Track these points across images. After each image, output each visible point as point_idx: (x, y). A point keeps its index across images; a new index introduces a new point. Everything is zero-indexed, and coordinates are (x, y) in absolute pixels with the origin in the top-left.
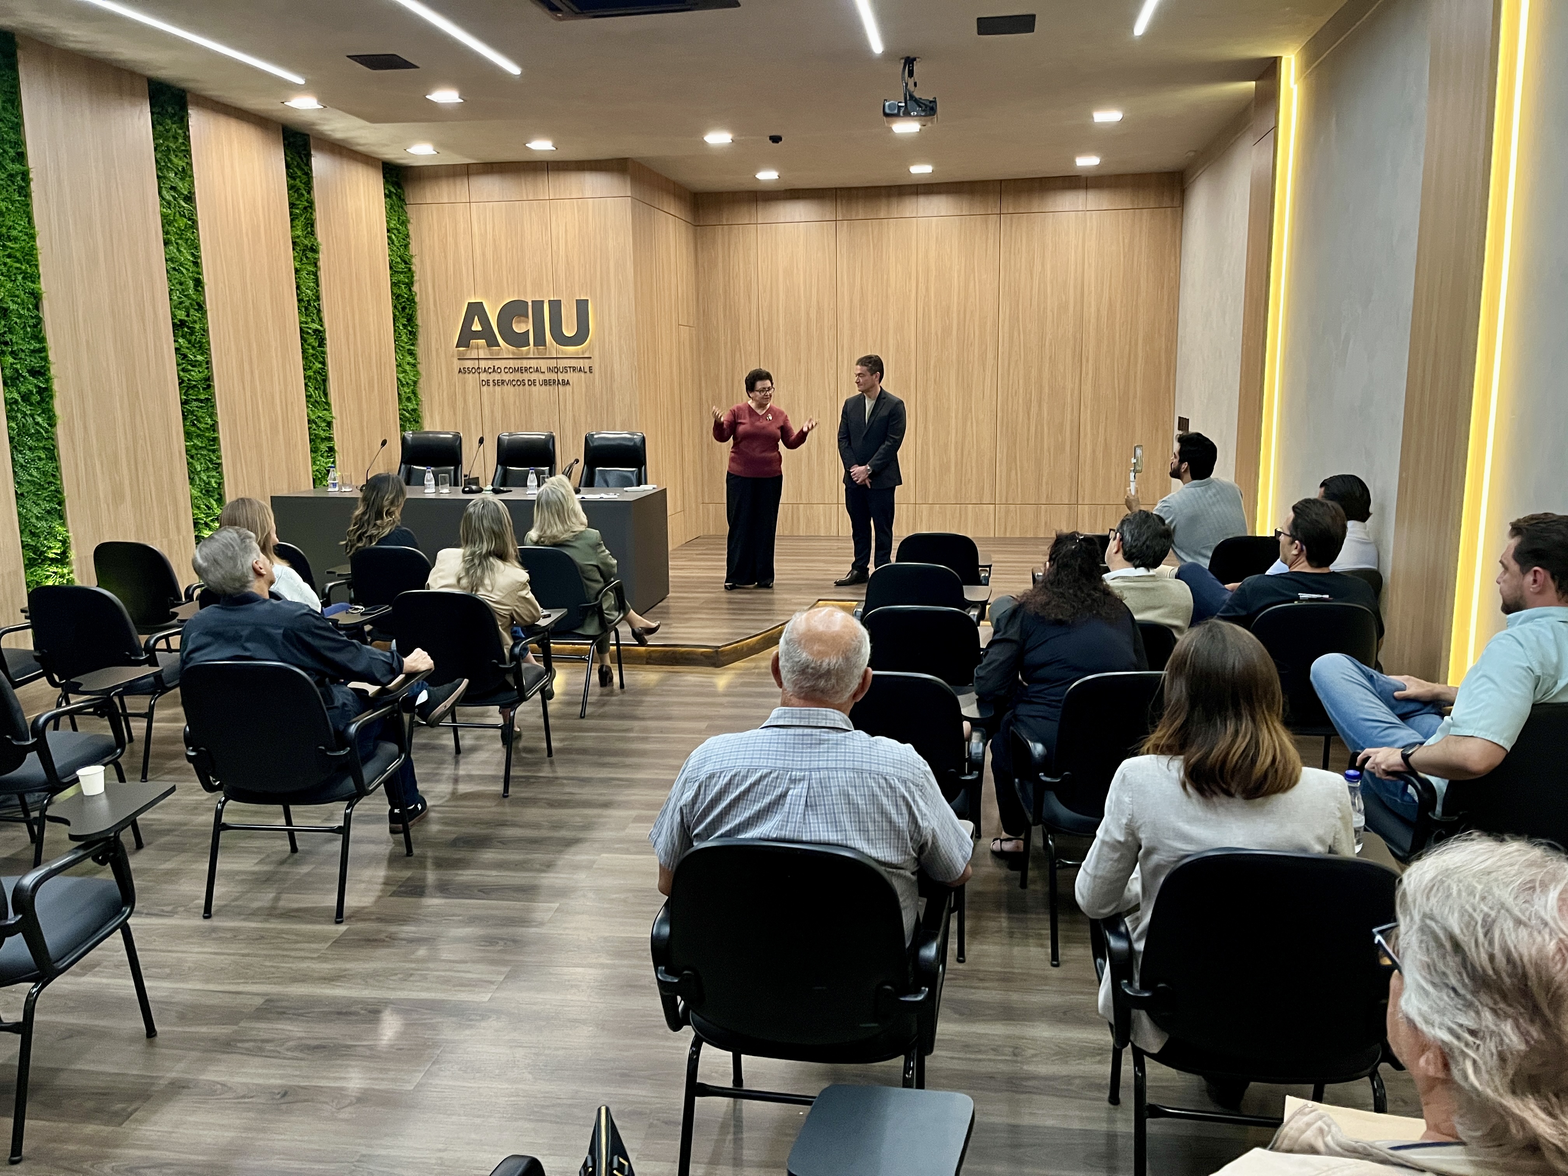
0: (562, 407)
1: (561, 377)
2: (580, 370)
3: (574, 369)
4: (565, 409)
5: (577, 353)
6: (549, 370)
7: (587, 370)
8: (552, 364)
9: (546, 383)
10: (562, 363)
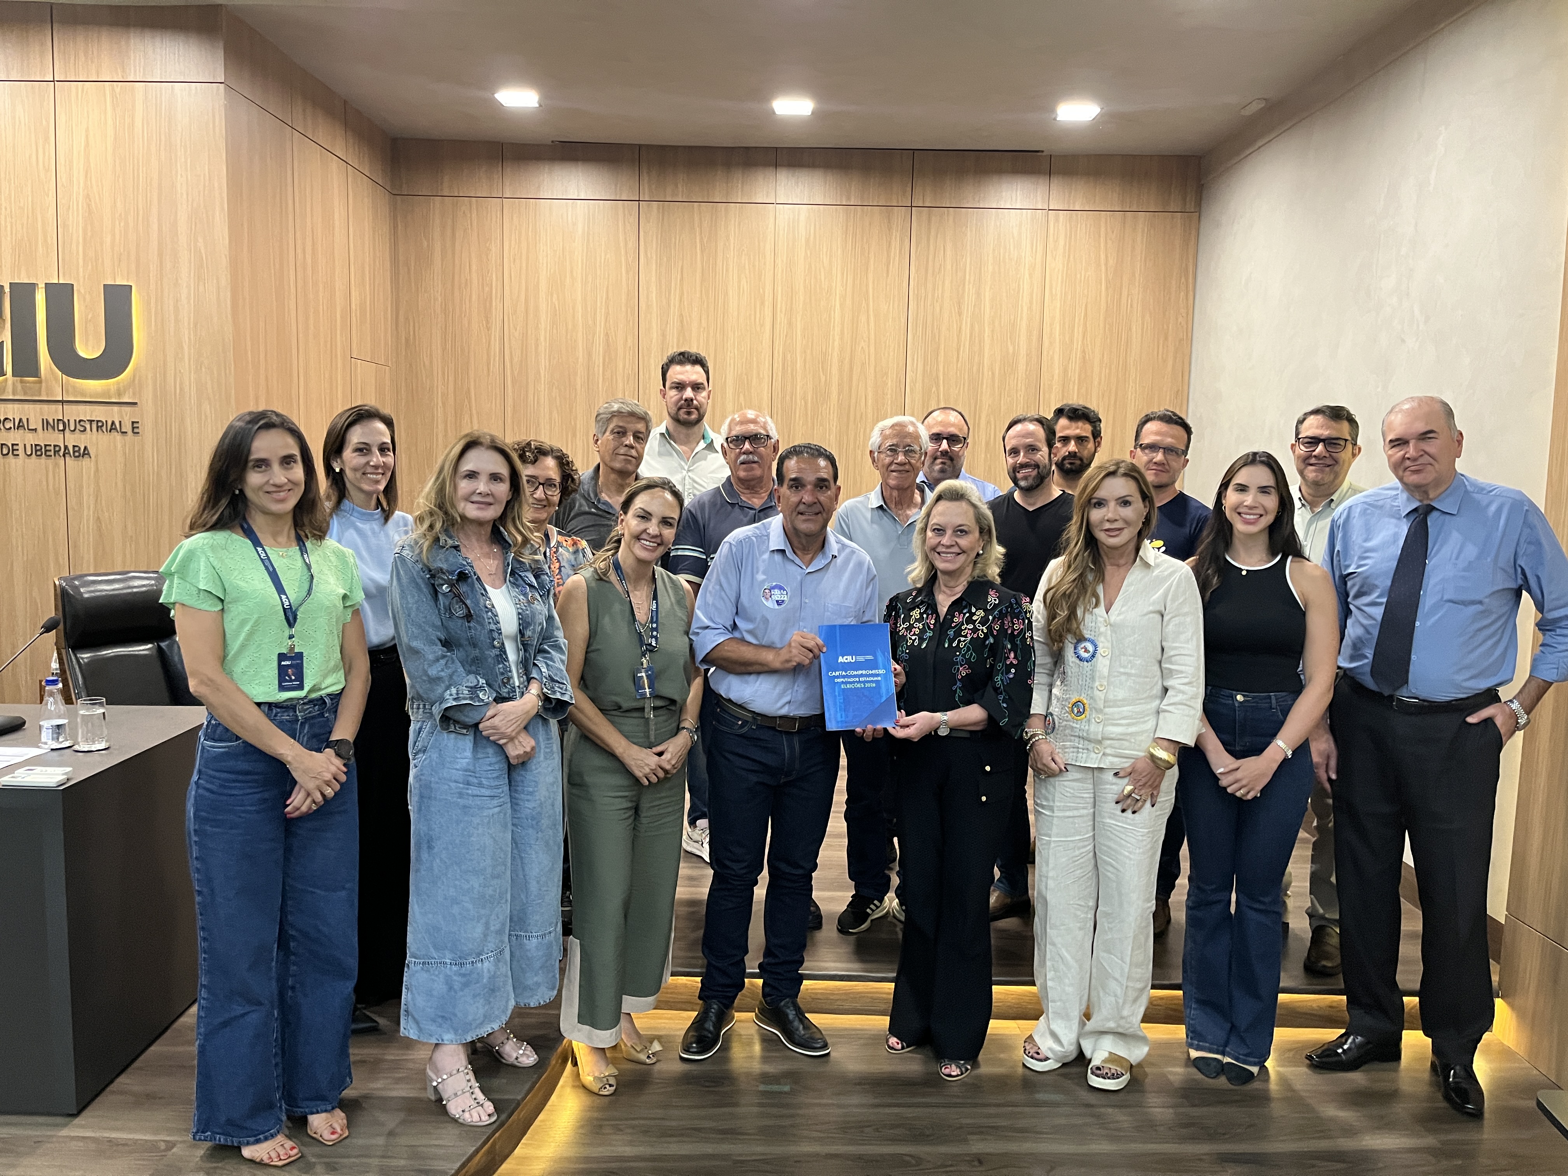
0: (72, 502)
1: (72, 440)
2: (113, 428)
3: (100, 426)
4: (80, 504)
5: (107, 393)
6: (46, 424)
7: (127, 427)
8: (53, 412)
9: (39, 451)
10: (73, 413)
